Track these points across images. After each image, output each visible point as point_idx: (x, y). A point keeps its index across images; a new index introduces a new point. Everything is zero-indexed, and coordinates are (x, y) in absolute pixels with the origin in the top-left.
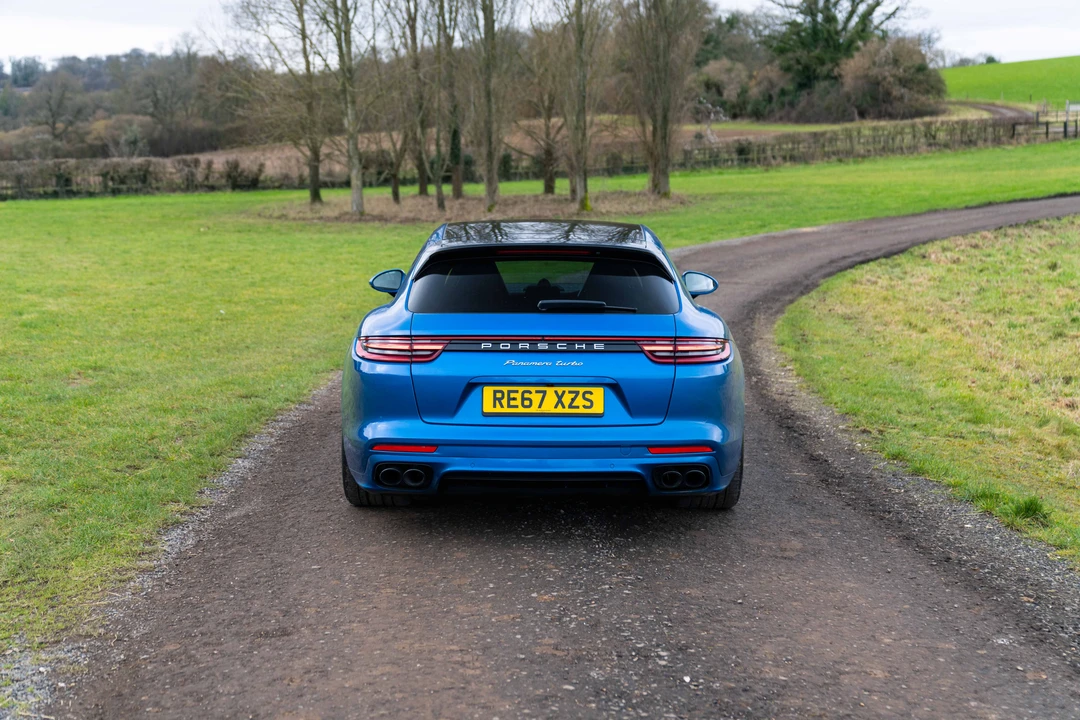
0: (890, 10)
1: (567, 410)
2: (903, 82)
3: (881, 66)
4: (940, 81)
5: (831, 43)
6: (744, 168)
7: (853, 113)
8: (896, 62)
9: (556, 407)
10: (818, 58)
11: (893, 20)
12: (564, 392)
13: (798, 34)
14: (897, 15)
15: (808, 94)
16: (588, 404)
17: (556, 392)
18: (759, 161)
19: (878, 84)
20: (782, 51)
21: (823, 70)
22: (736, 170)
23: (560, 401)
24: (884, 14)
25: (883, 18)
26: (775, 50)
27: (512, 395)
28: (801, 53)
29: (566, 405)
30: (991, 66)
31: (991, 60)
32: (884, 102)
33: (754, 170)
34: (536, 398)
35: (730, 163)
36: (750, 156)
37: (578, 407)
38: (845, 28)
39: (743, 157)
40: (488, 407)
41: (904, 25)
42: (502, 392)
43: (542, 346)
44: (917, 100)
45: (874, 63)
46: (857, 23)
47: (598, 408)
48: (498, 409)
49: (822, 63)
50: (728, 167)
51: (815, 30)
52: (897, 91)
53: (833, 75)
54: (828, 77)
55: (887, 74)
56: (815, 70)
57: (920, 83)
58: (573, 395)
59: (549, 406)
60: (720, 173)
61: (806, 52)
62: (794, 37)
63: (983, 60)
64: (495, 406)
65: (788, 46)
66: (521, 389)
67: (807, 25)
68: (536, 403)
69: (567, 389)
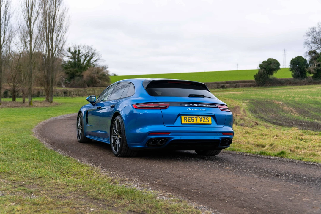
0: (95, 59)
1: (203, 123)
2: (100, 78)
3: (94, 73)
4: (109, 79)
5: (80, 67)
6: (66, 97)
7: (86, 85)
8: (98, 73)
9: (200, 122)
10: (76, 71)
11: (95, 62)
12: (202, 118)
13: (71, 64)
14: (97, 61)
15: (73, 80)
16: (208, 121)
17: (200, 118)
18: (70, 95)
19: (93, 78)
20: (66, 68)
21: (78, 74)
22: (64, 97)
23: (201, 120)
24: (93, 60)
25: (93, 61)
26: (64, 68)
27: (189, 118)
28: (71, 69)
29: (203, 121)
30: (115, 76)
31: (115, 75)
32: (95, 83)
33: (68, 98)
34: (195, 119)
35: (62, 96)
36: (67, 94)
37: (205, 122)
38: (83, 63)
39: (65, 94)
40: (183, 122)
41: (99, 64)
42: (186, 117)
43: (196, 105)
44: (103, 83)
45: (92, 73)
46: (87, 62)
47: (210, 122)
48: (186, 122)
49: (77, 72)
50: (61, 97)
51: (75, 63)
52: (98, 80)
53: (80, 75)
54: (79, 76)
55: (95, 76)
56: (75, 74)
57: (104, 79)
58: (204, 119)
59: (198, 121)
60: (59, 98)
61: (73, 69)
62: (70, 65)
63: (113, 75)
64: (185, 121)
65: (68, 67)
66: (191, 117)
67: (73, 62)
68: (195, 121)
69: (203, 117)
